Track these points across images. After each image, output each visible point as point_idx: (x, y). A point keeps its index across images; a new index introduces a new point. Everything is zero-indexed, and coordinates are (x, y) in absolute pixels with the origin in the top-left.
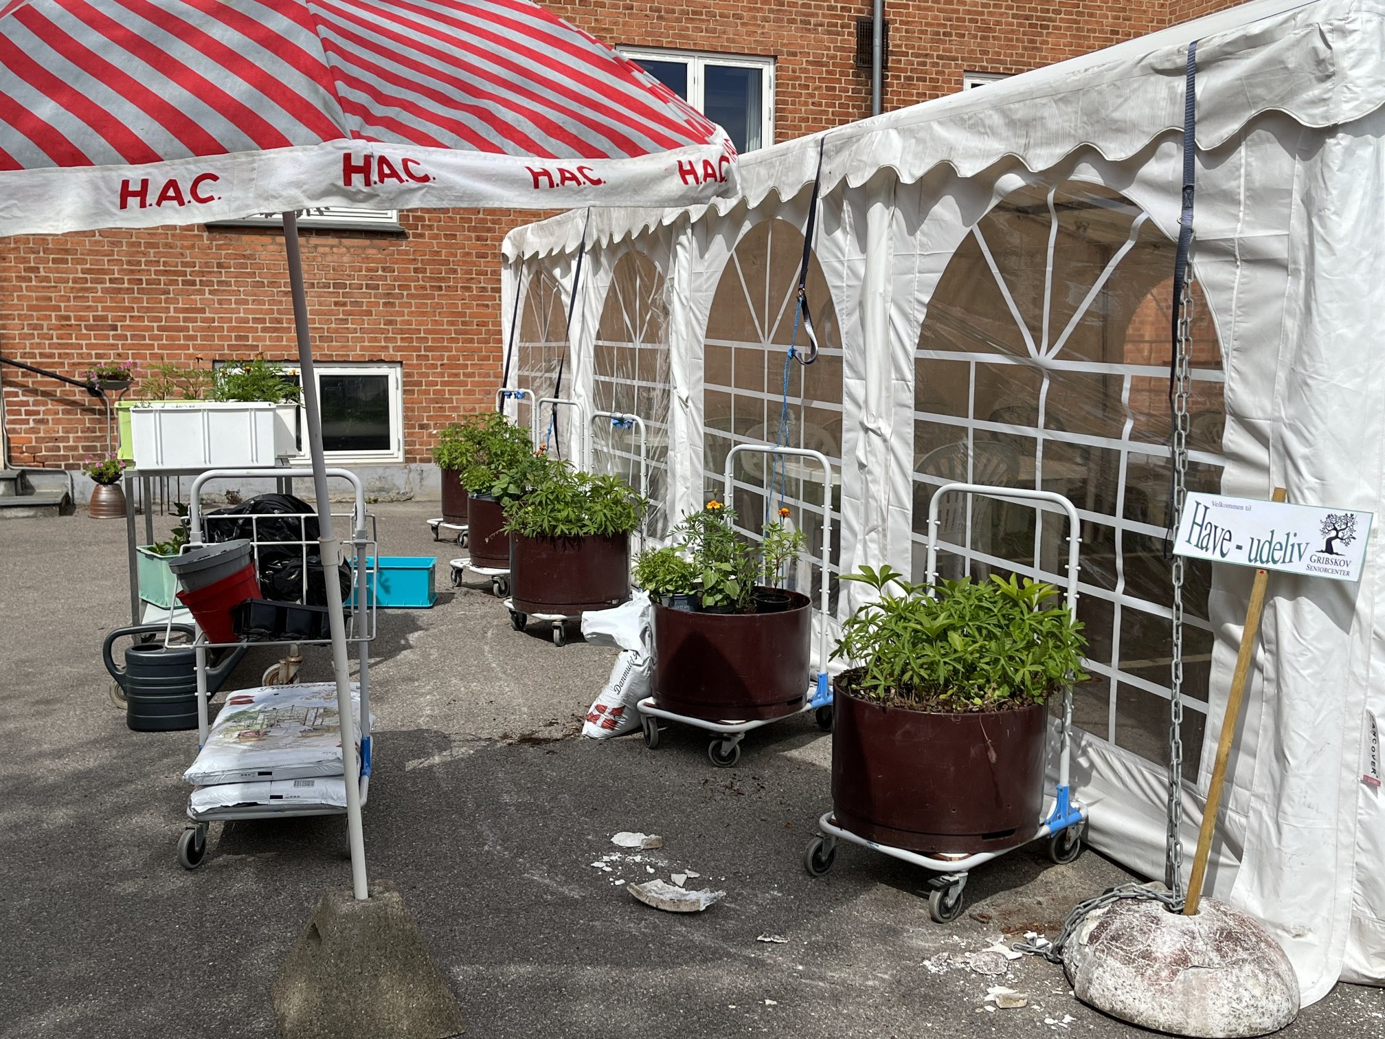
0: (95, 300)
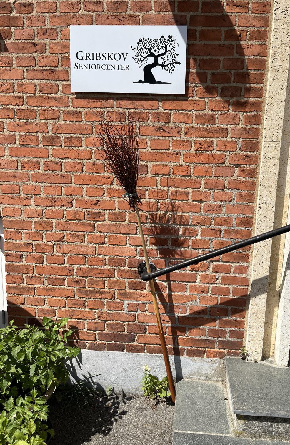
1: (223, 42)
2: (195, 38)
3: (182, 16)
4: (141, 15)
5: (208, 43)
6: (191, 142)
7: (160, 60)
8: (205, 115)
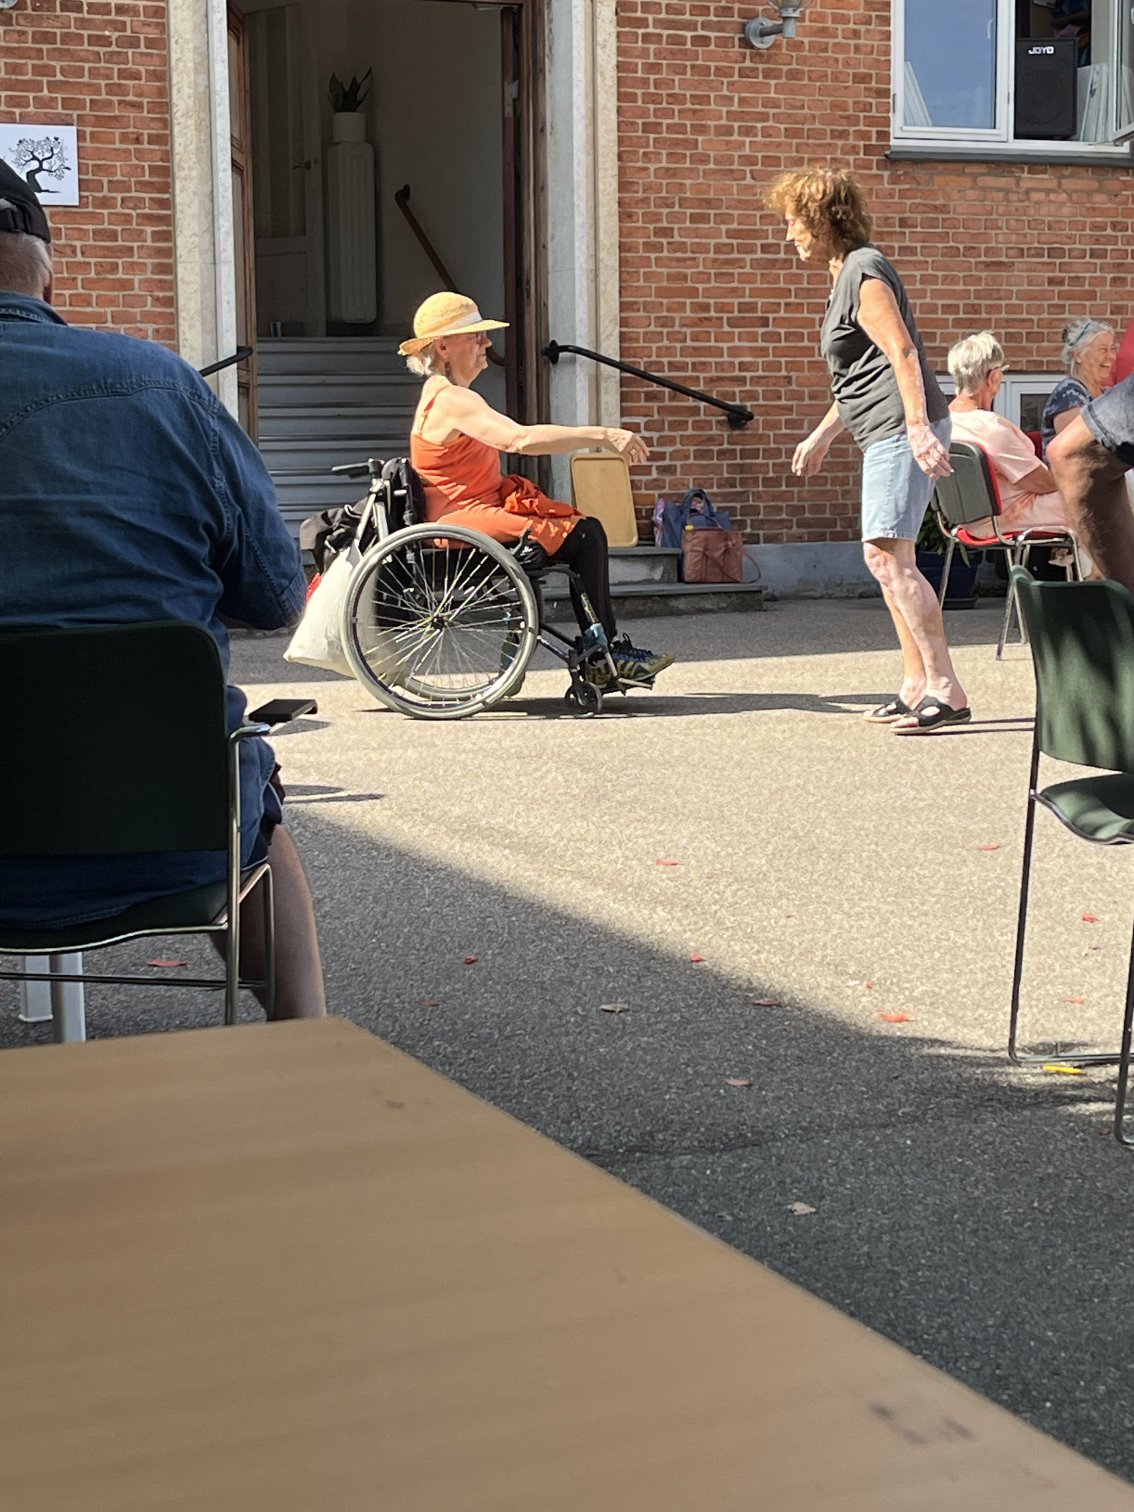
0: (743, 278)
1: (118, 145)
2: (85, 140)
3: (67, 115)
4: (17, 111)
5: (99, 145)
6: (89, 264)
7: (46, 165)
8: (104, 230)
